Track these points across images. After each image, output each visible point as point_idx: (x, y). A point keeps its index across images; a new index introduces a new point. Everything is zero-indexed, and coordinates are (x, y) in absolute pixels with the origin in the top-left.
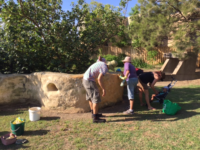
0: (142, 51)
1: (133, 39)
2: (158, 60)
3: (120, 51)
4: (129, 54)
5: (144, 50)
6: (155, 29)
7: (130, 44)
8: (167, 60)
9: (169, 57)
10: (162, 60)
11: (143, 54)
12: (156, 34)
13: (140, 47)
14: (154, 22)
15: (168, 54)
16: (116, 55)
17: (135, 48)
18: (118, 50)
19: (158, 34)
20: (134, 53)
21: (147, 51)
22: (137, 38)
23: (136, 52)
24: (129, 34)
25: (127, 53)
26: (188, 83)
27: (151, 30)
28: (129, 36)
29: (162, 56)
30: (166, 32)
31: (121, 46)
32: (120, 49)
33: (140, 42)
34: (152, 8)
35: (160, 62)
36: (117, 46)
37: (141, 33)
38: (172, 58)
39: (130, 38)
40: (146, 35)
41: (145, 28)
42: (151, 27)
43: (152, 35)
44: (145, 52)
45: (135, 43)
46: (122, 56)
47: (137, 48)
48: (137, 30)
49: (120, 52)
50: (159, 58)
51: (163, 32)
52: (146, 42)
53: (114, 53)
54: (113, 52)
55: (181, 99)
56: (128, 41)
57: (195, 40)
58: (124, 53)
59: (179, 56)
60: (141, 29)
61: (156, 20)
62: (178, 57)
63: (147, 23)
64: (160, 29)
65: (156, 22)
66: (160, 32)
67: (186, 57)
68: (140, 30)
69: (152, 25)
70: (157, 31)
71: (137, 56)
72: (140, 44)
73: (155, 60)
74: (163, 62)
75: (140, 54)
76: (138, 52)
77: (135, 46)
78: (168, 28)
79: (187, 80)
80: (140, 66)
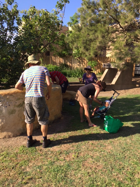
0: (82, 61)
1: (74, 48)
2: (98, 71)
3: (62, 60)
4: (70, 64)
5: (85, 60)
6: (95, 39)
7: (71, 55)
8: (106, 71)
9: (108, 67)
10: (102, 70)
11: (84, 64)
12: (96, 44)
13: (81, 57)
14: (93, 32)
15: (107, 64)
16: (58, 65)
17: (76, 58)
18: (59, 60)
19: (98, 44)
20: (75, 63)
21: (87, 61)
22: (77, 48)
23: (77, 62)
24: (70, 44)
25: (69, 63)
26: (126, 92)
27: (91, 39)
28: (70, 46)
29: (101, 66)
30: (105, 42)
31: (62, 56)
32: (62, 59)
33: (80, 52)
34: (91, 17)
35: (100, 72)
36: (58, 56)
37: (81, 42)
38: (111, 68)
39: (71, 48)
40: (87, 45)
41: (85, 38)
42: (91, 37)
43: (92, 45)
44: (86, 61)
45: (76, 53)
46: (63, 66)
47: (78, 59)
48: (77, 40)
49: (62, 62)
50: (98, 68)
51: (102, 42)
52: (86, 52)
53: (56, 63)
54: (54, 62)
55: (121, 111)
56: (69, 51)
57: (133, 51)
58: (65, 63)
59: (118, 66)
60: (82, 39)
61: (95, 29)
62: (116, 68)
63: (87, 33)
64: (100, 39)
65: (96, 31)
66: (99, 42)
67: (124, 67)
68: (80, 39)
69: (92, 35)
70: (97, 40)
71: (78, 67)
72: (81, 54)
73: (95, 70)
74: (102, 72)
75: (81, 64)
76: (79, 62)
77: (75, 56)
78: (107, 38)
79: (125, 89)
80: (81, 76)
